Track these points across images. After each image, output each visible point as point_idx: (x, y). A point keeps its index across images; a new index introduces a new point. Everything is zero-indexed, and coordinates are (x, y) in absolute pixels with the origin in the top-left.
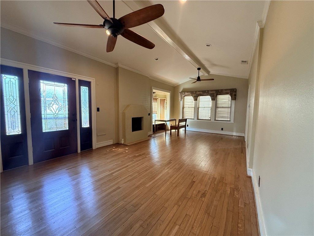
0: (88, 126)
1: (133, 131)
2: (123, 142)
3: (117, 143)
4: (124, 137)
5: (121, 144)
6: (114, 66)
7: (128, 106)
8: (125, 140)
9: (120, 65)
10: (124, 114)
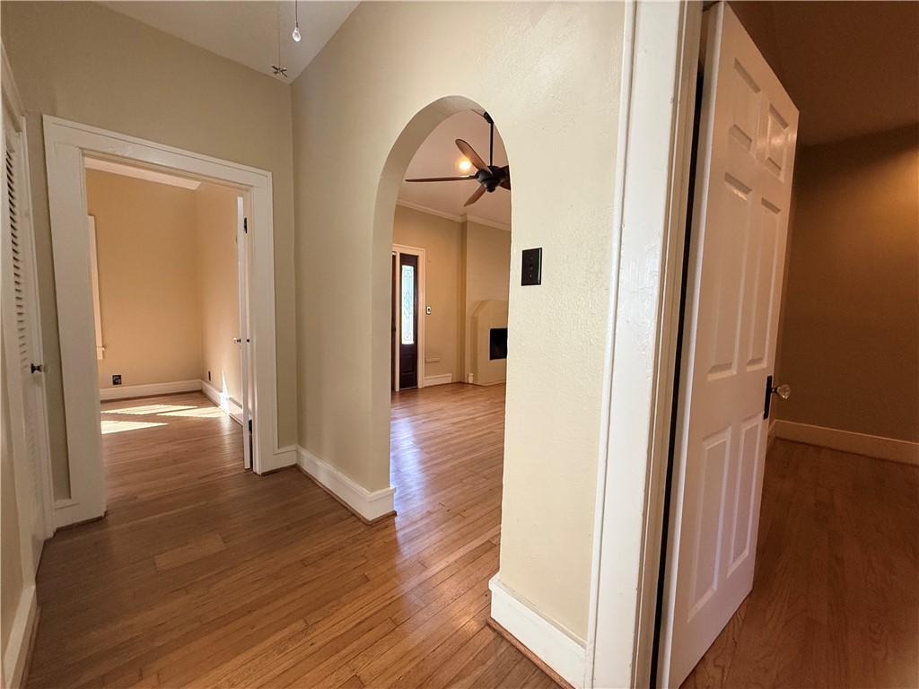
0: (412, 342)
1: (491, 359)
2: (471, 381)
3: (460, 382)
4: (475, 369)
5: (468, 383)
6: (459, 219)
7: (483, 303)
8: (475, 377)
9: (470, 218)
10: (475, 320)
